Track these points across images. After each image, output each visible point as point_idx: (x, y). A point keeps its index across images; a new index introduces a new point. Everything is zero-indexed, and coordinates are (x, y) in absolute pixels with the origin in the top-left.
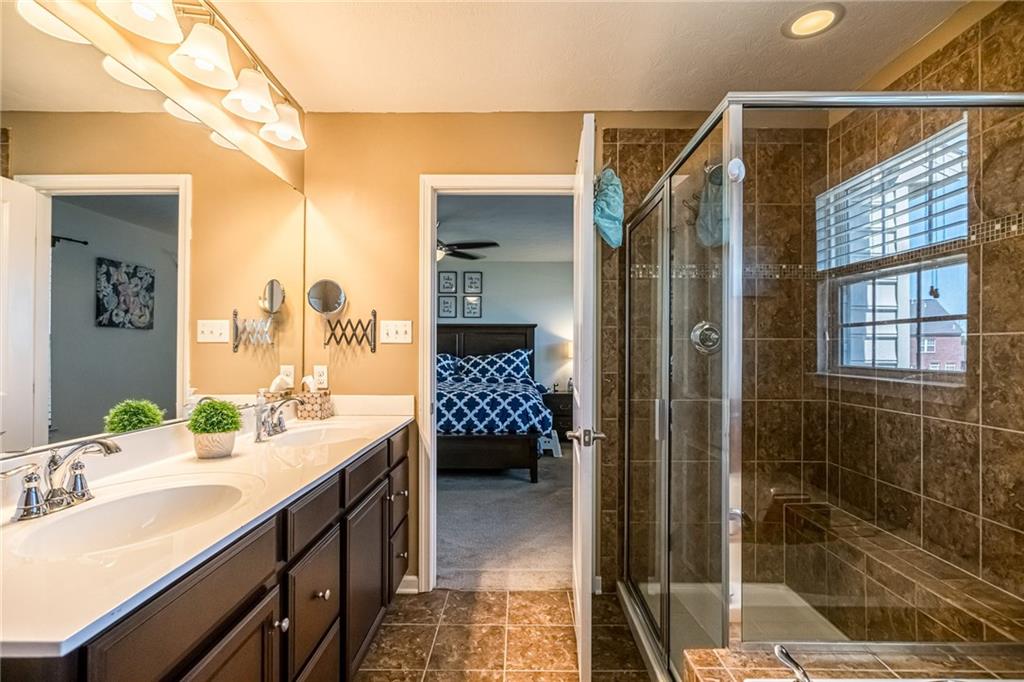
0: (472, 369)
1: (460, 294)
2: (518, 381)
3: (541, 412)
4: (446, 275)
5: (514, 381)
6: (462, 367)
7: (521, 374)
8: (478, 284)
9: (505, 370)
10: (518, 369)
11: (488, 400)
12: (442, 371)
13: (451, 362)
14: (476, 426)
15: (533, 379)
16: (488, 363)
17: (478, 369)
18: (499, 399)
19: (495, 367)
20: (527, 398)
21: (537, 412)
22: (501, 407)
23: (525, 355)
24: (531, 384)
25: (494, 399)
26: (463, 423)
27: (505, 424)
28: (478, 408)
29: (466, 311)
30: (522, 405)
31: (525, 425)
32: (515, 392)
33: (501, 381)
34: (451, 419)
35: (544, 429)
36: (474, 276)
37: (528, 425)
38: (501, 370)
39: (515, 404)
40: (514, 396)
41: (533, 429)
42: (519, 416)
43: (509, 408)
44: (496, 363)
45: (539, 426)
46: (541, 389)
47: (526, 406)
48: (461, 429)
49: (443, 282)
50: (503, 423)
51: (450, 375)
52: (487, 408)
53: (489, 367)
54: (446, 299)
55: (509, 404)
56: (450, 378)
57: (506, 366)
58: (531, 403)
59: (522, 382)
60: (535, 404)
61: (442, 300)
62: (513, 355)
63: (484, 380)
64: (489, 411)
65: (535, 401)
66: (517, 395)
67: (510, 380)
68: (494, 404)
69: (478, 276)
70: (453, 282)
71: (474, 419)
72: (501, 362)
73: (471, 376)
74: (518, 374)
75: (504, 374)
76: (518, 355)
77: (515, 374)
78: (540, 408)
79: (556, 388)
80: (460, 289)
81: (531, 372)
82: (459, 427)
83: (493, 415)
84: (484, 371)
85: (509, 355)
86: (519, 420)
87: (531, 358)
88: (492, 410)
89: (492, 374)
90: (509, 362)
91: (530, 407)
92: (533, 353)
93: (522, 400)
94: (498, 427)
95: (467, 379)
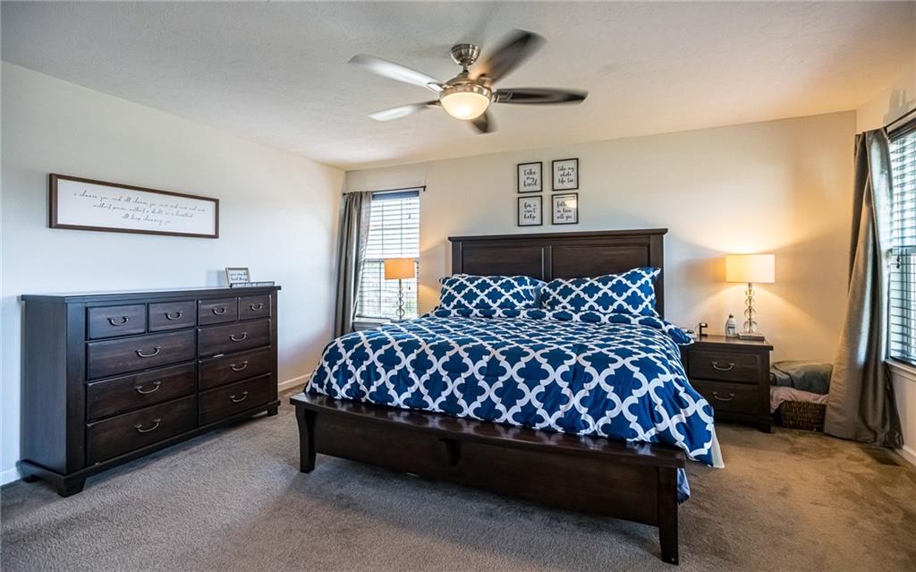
0: (560, 298)
1: (547, 193)
2: (635, 321)
3: (684, 405)
4: (527, 168)
5: (628, 321)
6: (547, 295)
7: (641, 308)
8: (573, 177)
9: (612, 301)
10: (634, 300)
11: (565, 367)
12: (515, 302)
13: (530, 287)
14: (541, 420)
15: (661, 318)
16: (584, 290)
17: (569, 298)
18: (589, 369)
19: (596, 297)
20: (650, 370)
21: (676, 404)
22: (592, 385)
23: (647, 278)
24: (658, 327)
25: (577, 368)
26: (516, 409)
27: (602, 422)
28: (544, 383)
29: (556, 215)
30: (638, 385)
31: (646, 429)
32: (624, 354)
33: (605, 319)
34: (495, 398)
35: (694, 442)
36: (567, 165)
37: (653, 431)
38: (605, 301)
39: (624, 382)
40: (621, 362)
41: (663, 440)
42: (632, 408)
43: (609, 388)
44: (598, 289)
45: (680, 439)
46: (676, 335)
47: (648, 387)
48: (512, 421)
49: (523, 178)
50: (596, 420)
51: (527, 306)
52: (564, 385)
53: (586, 297)
54: (528, 201)
55: (609, 380)
56: (524, 313)
57: (615, 296)
58: (659, 381)
59: (640, 322)
60: (668, 384)
61: (522, 202)
62: (627, 278)
63: (576, 317)
64: (566, 391)
65: (669, 377)
66: (627, 362)
67: (620, 317)
68: (577, 377)
69: (572, 164)
70: (537, 176)
71: (537, 404)
72: (605, 289)
73: (558, 309)
74: (635, 308)
75: (611, 308)
76: (634, 278)
77: (630, 308)
78: (682, 394)
79: (704, 331)
80: (547, 186)
81: (659, 305)
82: (507, 416)
83: (575, 401)
84: (578, 303)
85: (620, 278)
86: (632, 418)
87: (658, 282)
88: (575, 388)
89: (591, 308)
90: (620, 288)
91: (657, 390)
92: (661, 274)
93: (638, 374)
94: (586, 425)
95: (549, 315)
